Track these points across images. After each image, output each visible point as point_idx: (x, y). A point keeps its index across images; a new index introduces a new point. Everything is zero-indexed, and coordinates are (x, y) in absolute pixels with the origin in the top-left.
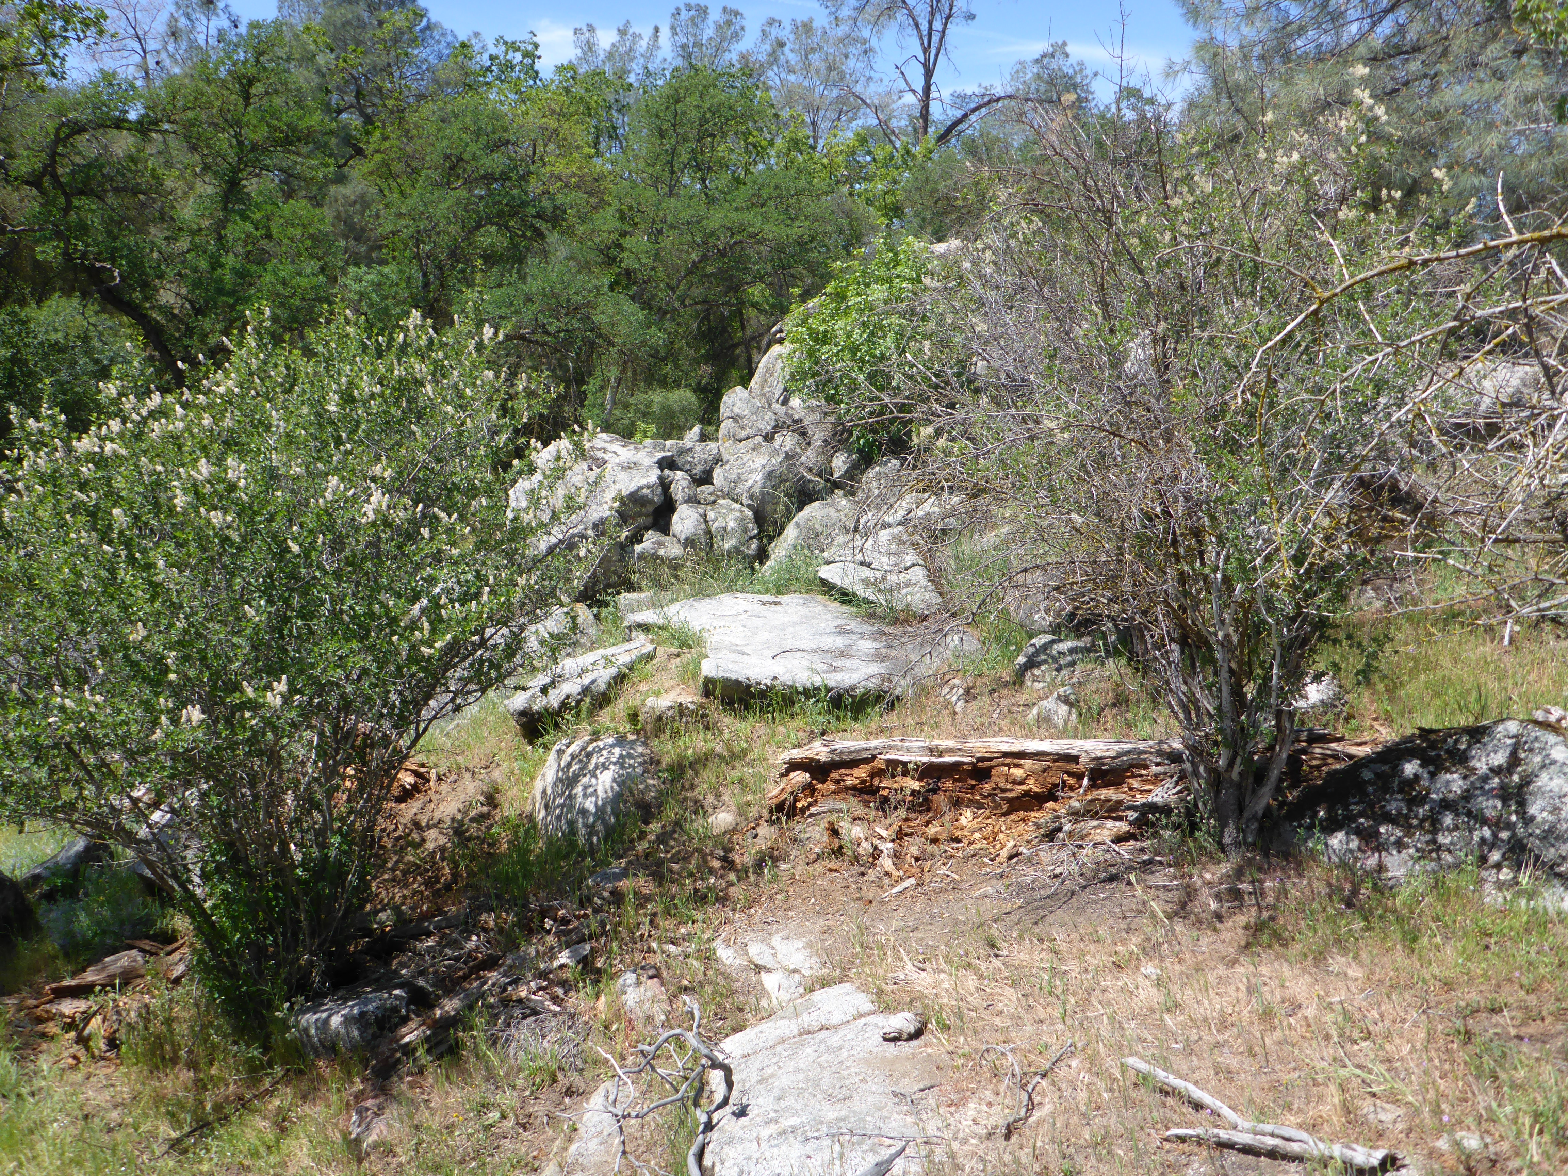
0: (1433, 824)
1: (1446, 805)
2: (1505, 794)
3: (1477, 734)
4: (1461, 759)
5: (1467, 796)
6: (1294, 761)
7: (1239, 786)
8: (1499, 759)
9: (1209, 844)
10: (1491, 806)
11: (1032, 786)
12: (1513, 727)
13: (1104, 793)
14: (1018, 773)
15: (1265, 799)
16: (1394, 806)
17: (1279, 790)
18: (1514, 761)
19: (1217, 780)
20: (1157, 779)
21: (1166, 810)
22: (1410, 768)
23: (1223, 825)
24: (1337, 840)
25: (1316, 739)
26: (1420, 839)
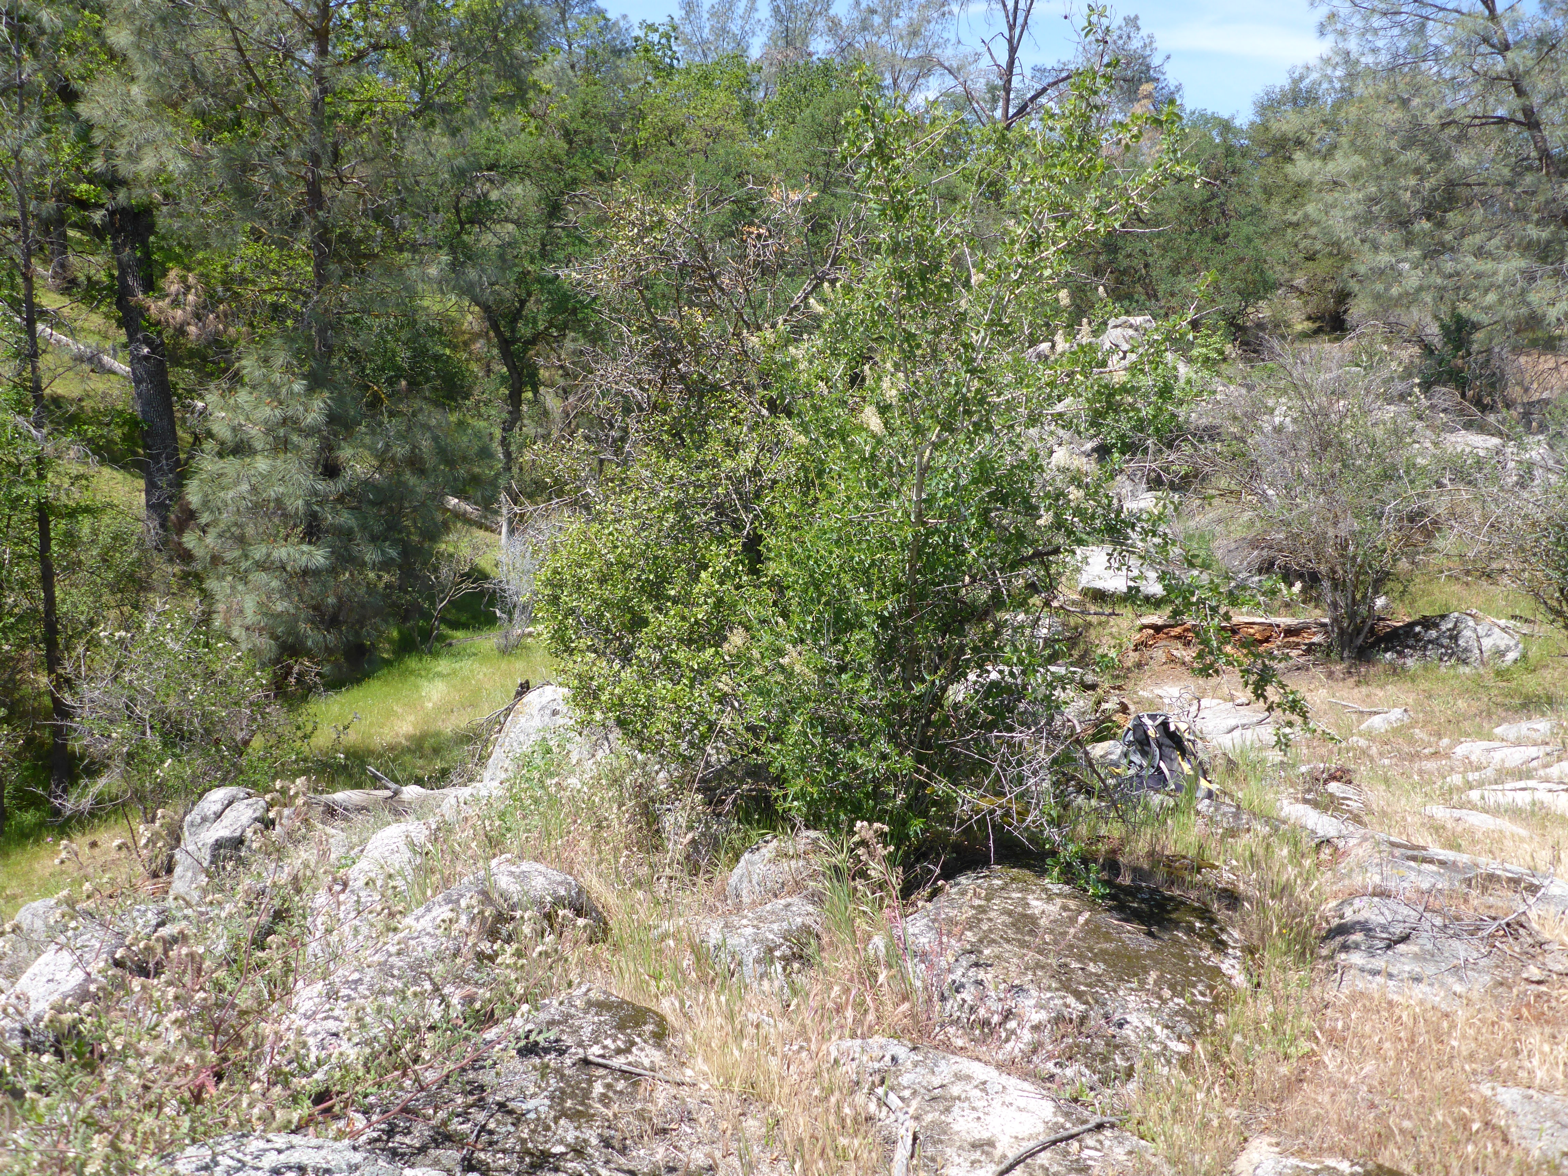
0: (1425, 648)
1: (1430, 641)
2: (1451, 638)
3: (1443, 617)
4: (1436, 626)
5: (1438, 638)
6: (1372, 628)
7: (1351, 635)
8: (1450, 626)
9: (1337, 658)
10: (1445, 642)
11: (1258, 636)
12: (1456, 614)
13: (1291, 639)
14: (1252, 631)
15: (1360, 641)
16: (1411, 642)
17: (1366, 637)
18: (1455, 626)
19: (1342, 631)
20: (1315, 634)
21: (1320, 645)
22: (1418, 629)
23: (1343, 650)
24: (1388, 655)
25: (1380, 619)
26: (1420, 653)
